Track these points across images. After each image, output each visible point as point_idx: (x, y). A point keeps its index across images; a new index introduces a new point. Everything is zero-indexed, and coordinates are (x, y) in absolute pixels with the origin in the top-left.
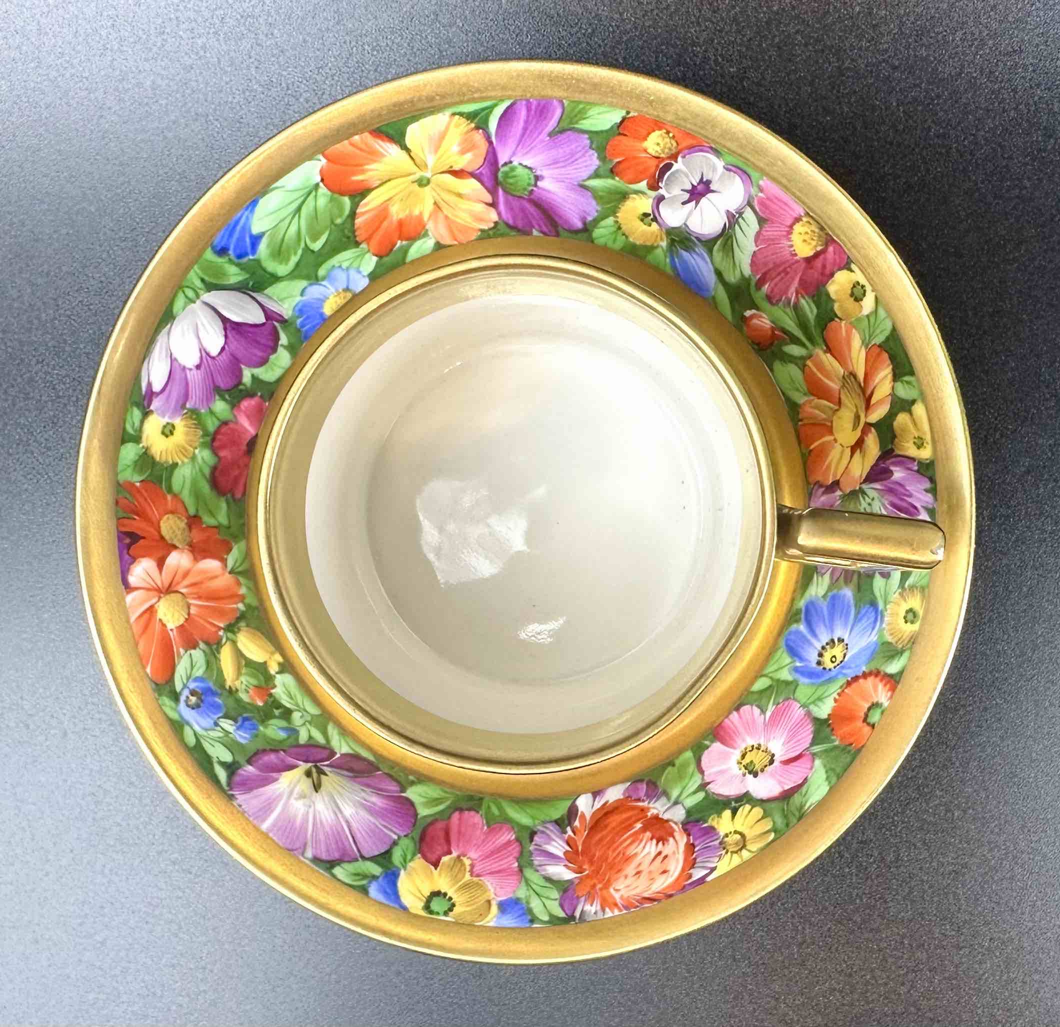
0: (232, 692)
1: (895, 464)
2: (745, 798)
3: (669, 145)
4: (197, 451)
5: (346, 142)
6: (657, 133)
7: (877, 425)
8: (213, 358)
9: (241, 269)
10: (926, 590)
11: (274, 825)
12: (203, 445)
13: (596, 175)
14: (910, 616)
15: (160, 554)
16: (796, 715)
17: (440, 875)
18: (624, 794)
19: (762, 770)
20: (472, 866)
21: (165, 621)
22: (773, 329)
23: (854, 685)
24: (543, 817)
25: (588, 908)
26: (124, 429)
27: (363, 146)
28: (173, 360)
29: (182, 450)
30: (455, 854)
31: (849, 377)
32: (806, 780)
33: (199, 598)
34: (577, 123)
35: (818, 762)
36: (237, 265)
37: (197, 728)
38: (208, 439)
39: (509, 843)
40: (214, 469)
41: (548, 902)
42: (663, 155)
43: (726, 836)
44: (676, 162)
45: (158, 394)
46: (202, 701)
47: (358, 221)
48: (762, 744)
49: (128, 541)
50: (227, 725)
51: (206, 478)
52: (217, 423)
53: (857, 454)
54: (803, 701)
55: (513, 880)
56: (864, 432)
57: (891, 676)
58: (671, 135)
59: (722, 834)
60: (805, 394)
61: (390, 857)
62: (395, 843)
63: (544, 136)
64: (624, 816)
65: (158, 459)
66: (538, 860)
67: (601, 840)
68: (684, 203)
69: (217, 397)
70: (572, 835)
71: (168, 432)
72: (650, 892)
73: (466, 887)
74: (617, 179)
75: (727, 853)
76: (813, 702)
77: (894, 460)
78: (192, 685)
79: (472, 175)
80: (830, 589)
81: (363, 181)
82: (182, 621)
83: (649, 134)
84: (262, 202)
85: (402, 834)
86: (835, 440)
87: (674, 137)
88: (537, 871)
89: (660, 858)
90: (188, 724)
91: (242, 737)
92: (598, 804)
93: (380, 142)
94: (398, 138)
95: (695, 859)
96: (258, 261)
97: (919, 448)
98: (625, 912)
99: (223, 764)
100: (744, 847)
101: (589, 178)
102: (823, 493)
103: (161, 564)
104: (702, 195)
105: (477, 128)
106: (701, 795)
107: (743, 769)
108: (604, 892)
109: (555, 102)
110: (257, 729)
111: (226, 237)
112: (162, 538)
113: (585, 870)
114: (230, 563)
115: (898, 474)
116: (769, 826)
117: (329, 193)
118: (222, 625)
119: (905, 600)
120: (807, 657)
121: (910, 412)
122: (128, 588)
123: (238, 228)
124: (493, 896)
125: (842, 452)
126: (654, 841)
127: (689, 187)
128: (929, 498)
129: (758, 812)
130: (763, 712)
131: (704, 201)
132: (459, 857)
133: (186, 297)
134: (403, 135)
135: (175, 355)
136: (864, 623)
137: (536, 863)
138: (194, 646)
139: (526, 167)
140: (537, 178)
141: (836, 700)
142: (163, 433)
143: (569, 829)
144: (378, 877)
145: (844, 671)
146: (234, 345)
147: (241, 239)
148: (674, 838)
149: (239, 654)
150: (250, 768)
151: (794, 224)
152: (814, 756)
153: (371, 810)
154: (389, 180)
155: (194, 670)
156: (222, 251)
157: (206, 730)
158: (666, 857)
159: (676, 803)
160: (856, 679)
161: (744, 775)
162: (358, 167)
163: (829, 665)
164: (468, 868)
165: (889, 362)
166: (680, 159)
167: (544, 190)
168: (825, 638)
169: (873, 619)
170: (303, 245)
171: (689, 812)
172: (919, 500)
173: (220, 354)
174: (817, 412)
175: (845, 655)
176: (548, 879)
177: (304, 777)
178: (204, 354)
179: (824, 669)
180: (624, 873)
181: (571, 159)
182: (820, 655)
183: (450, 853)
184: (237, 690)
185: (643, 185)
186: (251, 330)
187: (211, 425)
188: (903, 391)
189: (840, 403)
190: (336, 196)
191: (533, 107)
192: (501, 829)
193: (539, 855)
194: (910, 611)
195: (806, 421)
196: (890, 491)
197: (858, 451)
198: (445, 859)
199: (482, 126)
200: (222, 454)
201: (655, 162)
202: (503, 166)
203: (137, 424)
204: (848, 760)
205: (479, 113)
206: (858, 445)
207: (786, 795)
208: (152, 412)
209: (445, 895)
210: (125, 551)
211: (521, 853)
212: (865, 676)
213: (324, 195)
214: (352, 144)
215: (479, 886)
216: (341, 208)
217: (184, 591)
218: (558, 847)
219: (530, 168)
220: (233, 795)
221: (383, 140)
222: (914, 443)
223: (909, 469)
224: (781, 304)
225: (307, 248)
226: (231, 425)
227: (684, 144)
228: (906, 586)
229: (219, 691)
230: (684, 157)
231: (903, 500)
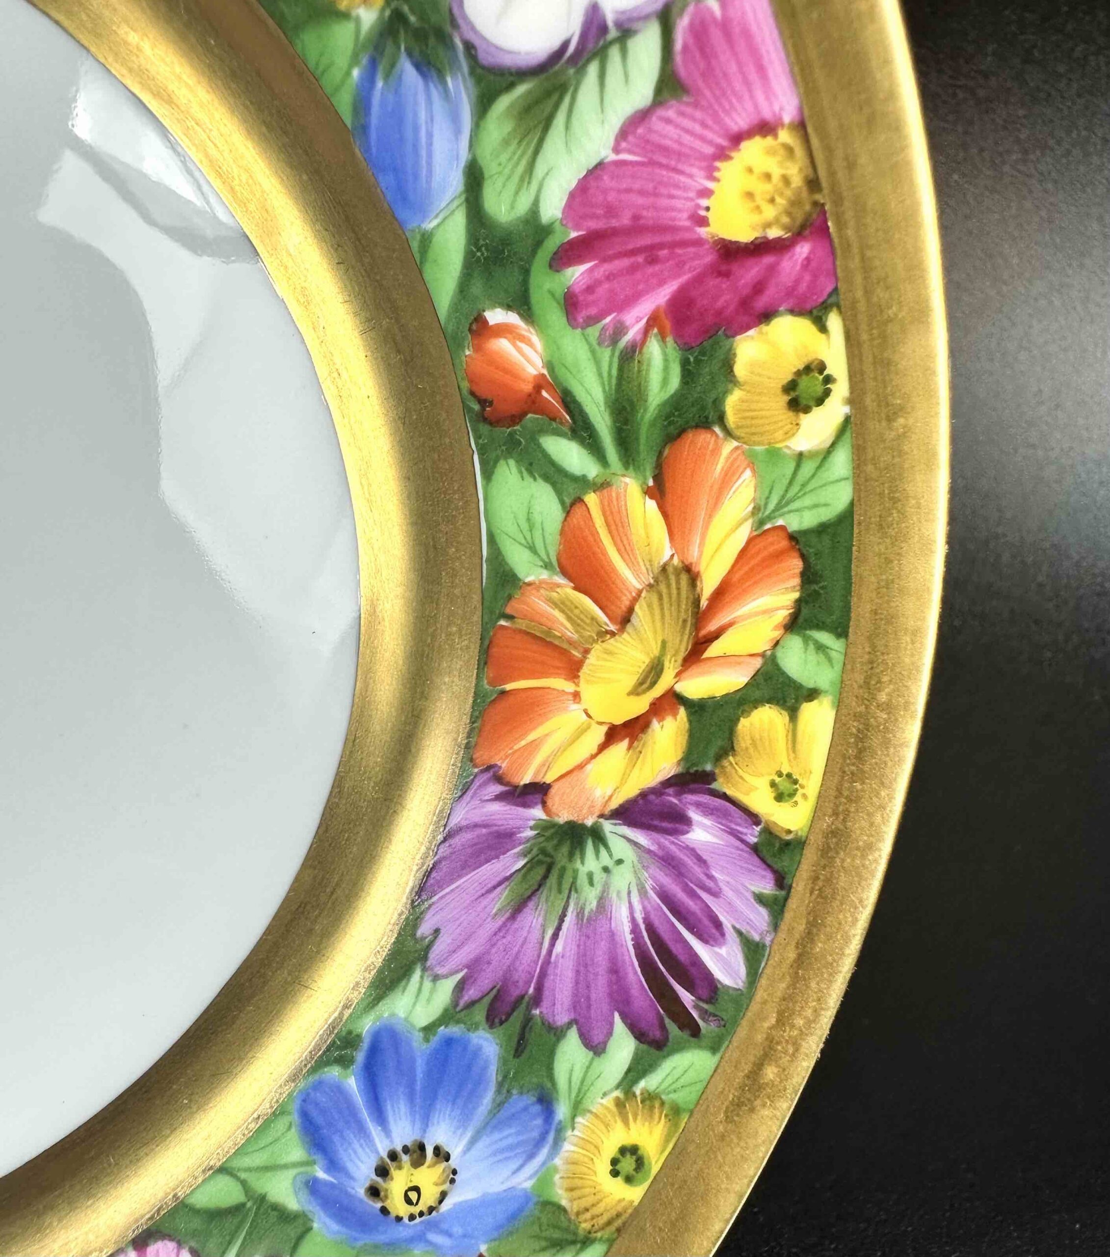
1: (708, 811)
10: (685, 1118)
14: (627, 1165)
22: (540, 384)
31: (677, 574)
53: (620, 749)
56: (658, 709)
60: (547, 566)
77: (705, 798)
80: (446, 1017)
86: (576, 696)
97: (778, 798)
102: (499, 798)
115: (702, 832)
119: (626, 1122)
120: (350, 1166)
121: (793, 713)
125: (584, 729)
128: (760, 916)
136: (512, 1133)
145: (433, 1237)
151: (749, 134)
163: (399, 1207)
165: (797, 581)
168: (402, 1133)
169: (535, 1134)
172: (732, 909)
175: (443, 1195)
179: (384, 1211)
182: (383, 1172)
188: (796, 661)
189: (625, 620)
194: (631, 1151)
195: (521, 624)
196: (668, 862)
197: (625, 743)
206: (630, 730)
222: (774, 785)
223: (735, 834)
224: (594, 332)
228: (638, 1088)
231: (693, 895)
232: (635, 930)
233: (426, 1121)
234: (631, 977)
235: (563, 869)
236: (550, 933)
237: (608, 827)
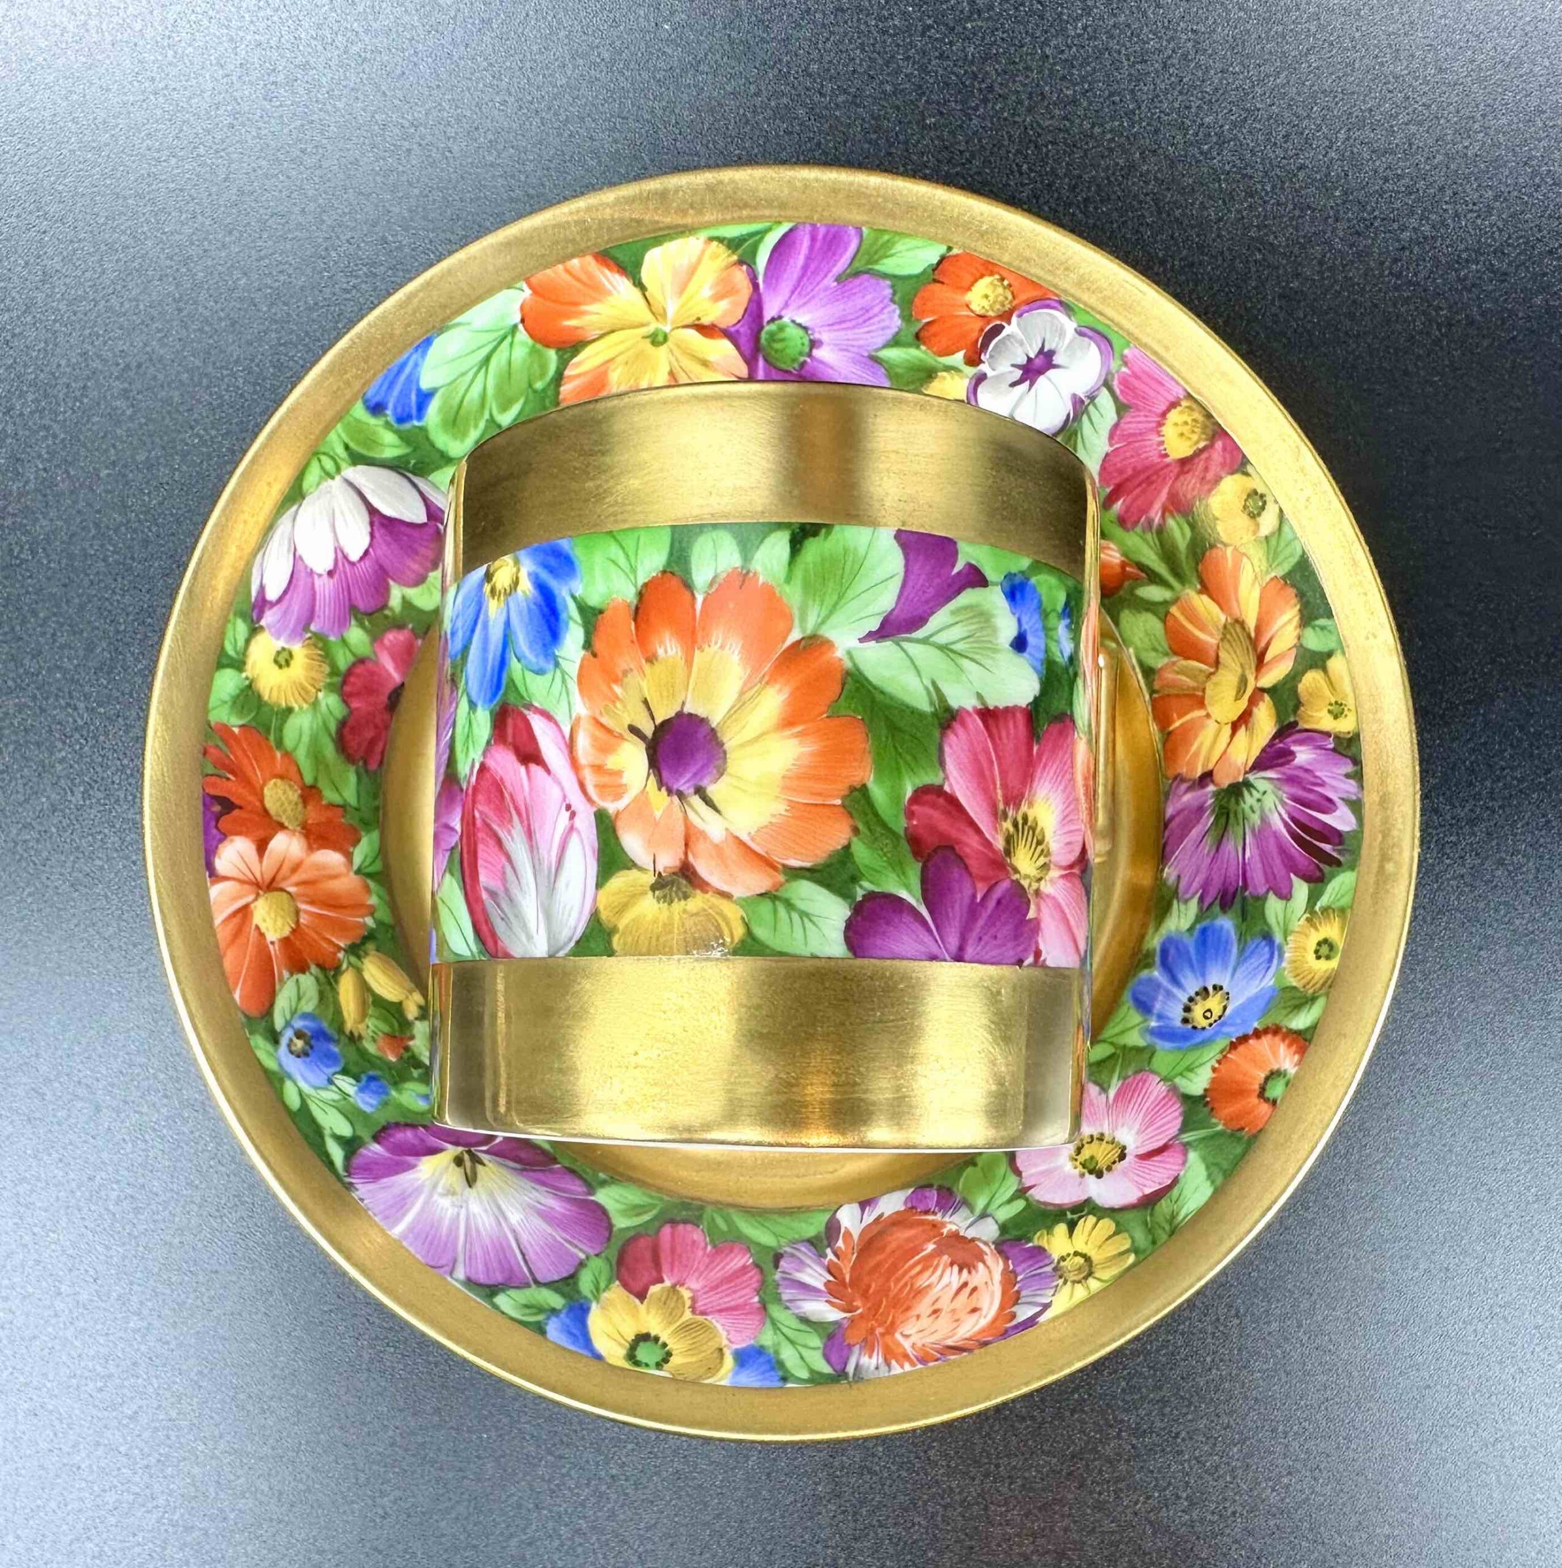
0: (354, 1039)
1: (1301, 742)
2: (1086, 1208)
3: (1001, 298)
4: (321, 695)
5: (560, 267)
6: (987, 280)
7: (1272, 691)
8: (352, 564)
9: (401, 438)
10: (1350, 914)
11: (411, 1229)
12: (330, 688)
13: (895, 342)
15: (261, 833)
16: (1155, 1094)
17: (648, 1312)
18: (906, 1203)
19: (1109, 1169)
20: (694, 1300)
21: (263, 930)
22: (1123, 565)
23: (1241, 1049)
24: (791, 1235)
25: (865, 1360)
26: (223, 648)
27: (583, 277)
28: (297, 559)
29: (302, 691)
30: (668, 1283)
32: (1176, 1181)
33: (312, 903)
34: (876, 262)
35: (1193, 1156)
36: (397, 432)
37: (302, 1085)
38: (337, 680)
39: (744, 1269)
40: (343, 724)
41: (805, 1353)
42: (991, 313)
43: (1063, 1259)
44: (1009, 323)
45: (272, 605)
46: (312, 1047)
47: (566, 389)
48: (1106, 1132)
49: (217, 808)
50: (346, 1084)
51: (330, 735)
52: (351, 659)
53: (1242, 732)
54: (1164, 1073)
55: (753, 1321)
56: (1253, 701)
57: (1298, 1033)
58: (1006, 283)
59: (1056, 1257)
60: (1166, 654)
61: (576, 1284)
62: (582, 1264)
63: (830, 282)
64: (910, 1233)
65: (266, 698)
66: (787, 1294)
67: (878, 1265)
68: (1013, 384)
69: (353, 622)
70: (835, 1259)
71: (282, 661)
72: (955, 1338)
73: (686, 1328)
74: (923, 348)
75: (1065, 1283)
76: (1181, 1074)
77: (1298, 736)
78: (299, 1024)
79: (727, 334)
80: (1198, 919)
81: (577, 328)
82: (287, 932)
83: (976, 281)
84: (438, 343)
85: (591, 1252)
86: (1208, 716)
87: (1010, 285)
88: (787, 1308)
89: (967, 1290)
90: (290, 1077)
91: (366, 1103)
92: (869, 1218)
93: (607, 271)
94: (631, 269)
95: (1018, 1292)
96: (423, 430)
97: (1336, 717)
98: (919, 1366)
99: (339, 1139)
100: (1090, 1274)
101: (887, 345)
102: (1188, 791)
103: (262, 847)
104: (1041, 372)
105: (741, 262)
106: (1020, 1205)
107: (1080, 1168)
108: (888, 1338)
109: (852, 231)
110: (387, 1094)
111: (384, 388)
112: (266, 812)
113: (857, 1308)
114: (357, 860)
115: (1303, 755)
116: (1127, 1245)
117: (530, 341)
118: (342, 945)
119: (1316, 929)
121: (1325, 670)
122: (214, 875)
123: (403, 378)
124: (725, 1342)
125: (1219, 731)
126: (956, 1268)
127: (1022, 360)
128: (1351, 786)
129: (1107, 1225)
130: (1104, 1089)
131: (1042, 380)
132: (674, 1286)
133: (322, 468)
134: (638, 265)
135: (300, 552)
136: (1254, 962)
137: (785, 1297)
138: (303, 969)
139: (800, 325)
140: (814, 344)
141: (1214, 1070)
142: (276, 661)
143: (828, 1251)
144: (560, 1311)
145: (1226, 1030)
146: (382, 551)
147: (404, 394)
148: (984, 1262)
149: (364, 987)
150: (376, 1147)
151: (1168, 410)
152: (1186, 1147)
153: (547, 1216)
154: (613, 331)
155: (303, 1002)
156: (376, 409)
157: (316, 1088)
158: (975, 1289)
159: (984, 1215)
160: (1244, 1039)
161: (1082, 1175)
162: (572, 306)
164: (688, 1303)
165: (1295, 600)
166: (1014, 319)
167: (821, 362)
168: (1192, 985)
169: (1267, 956)
170: (487, 416)
171: (1003, 1228)
172: (1336, 789)
173: (362, 559)
174: (1184, 678)
175: (1225, 1008)
176: (804, 1320)
177: (453, 1165)
178: (341, 555)
179: (1194, 1028)
180: (915, 1312)
181: (865, 316)
182: (1187, 1009)
183: (661, 1280)
184: (360, 1037)
185: (958, 358)
186: (408, 531)
187: (343, 661)
188: (1314, 641)
189: (1217, 663)
190: (539, 346)
191: (820, 237)
192: (731, 1251)
193: (787, 1287)
194: (1325, 943)
196: (1291, 780)
197: (1243, 727)
198: (654, 1289)
199: (747, 261)
200: (355, 704)
201: (978, 324)
202: (769, 322)
203: (241, 643)
204: (1239, 1150)
205: (745, 240)
206: (1243, 720)
207: (1149, 1202)
208: (262, 628)
209: (656, 1339)
210: (213, 823)
211: (763, 1283)
212: (1257, 1034)
213: (523, 343)
214: (567, 271)
215: (705, 1327)
216: (543, 367)
217: (292, 889)
218: (815, 1276)
219: (806, 329)
220: (351, 1184)
221: (611, 270)
222: (1330, 712)
223: (1321, 748)
224: (1138, 529)
225: (492, 420)
226: (370, 665)
227: (1023, 297)
228: (1317, 908)
229: (336, 1037)
230: (1020, 316)
231: (1310, 791)
232: (1286, 825)
233: (1204, 975)
234: (1292, 849)
235: (1236, 811)
236: (1241, 847)
237: (1252, 777)
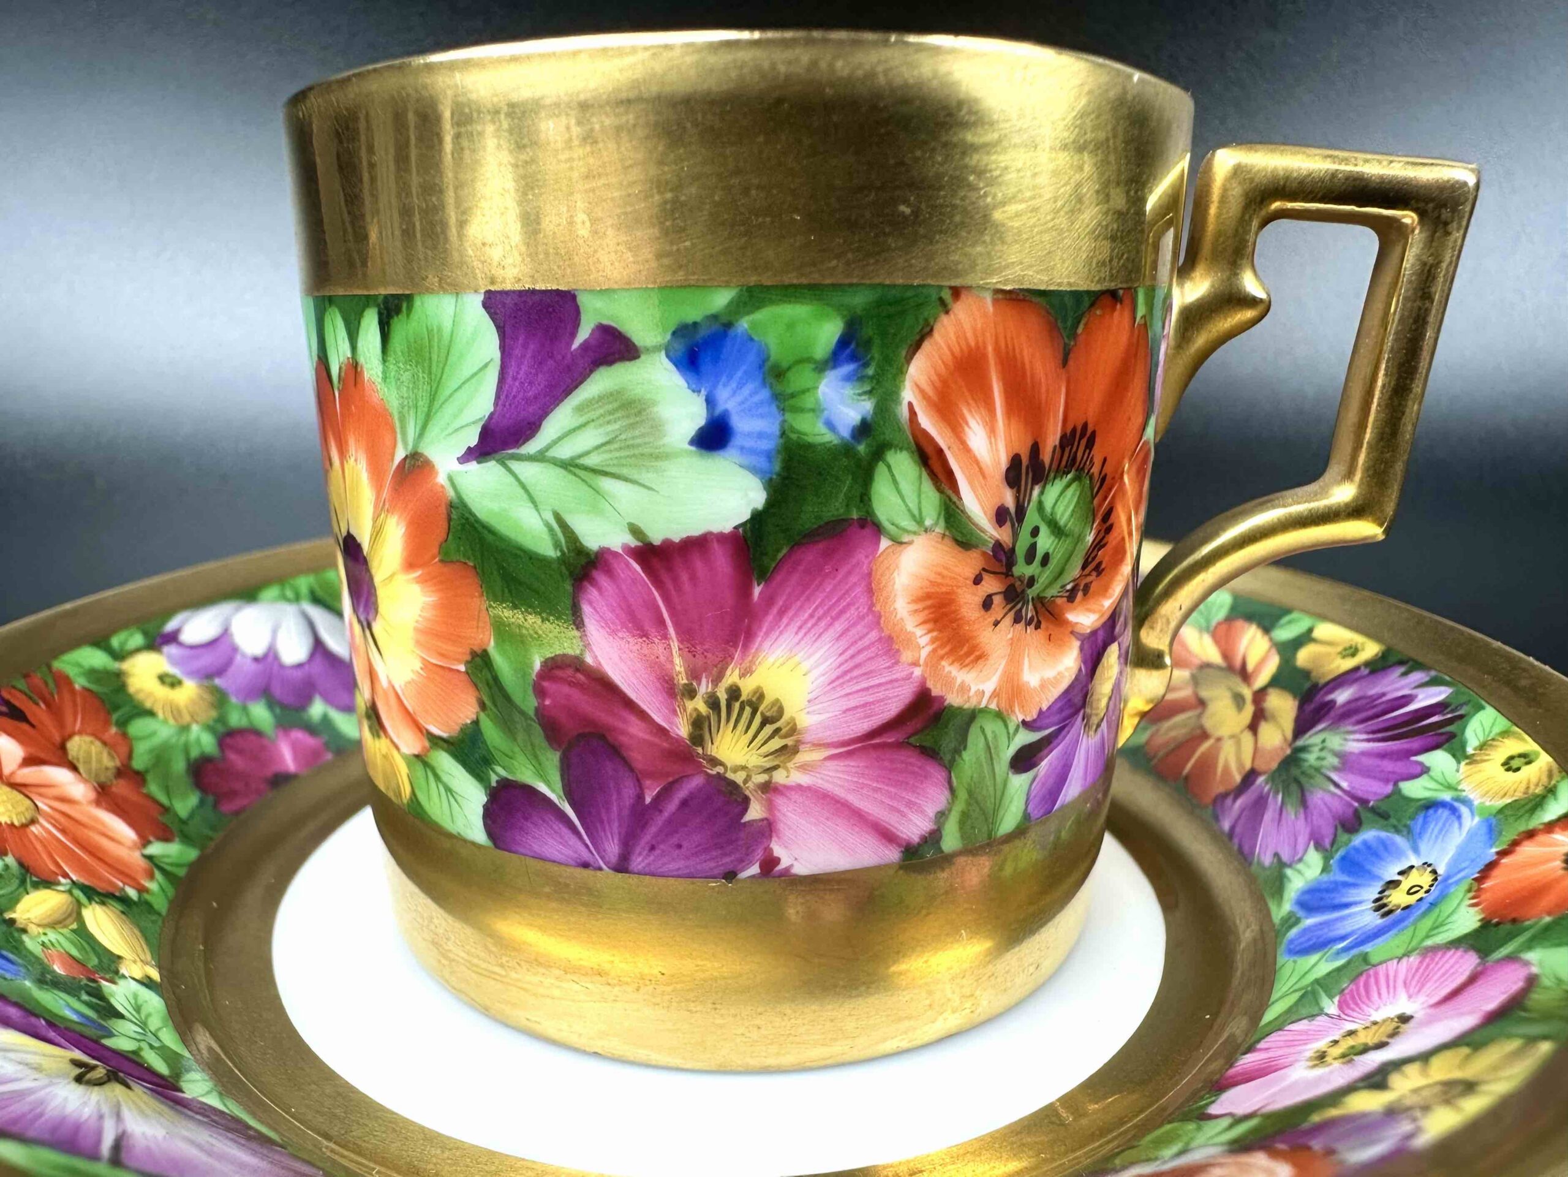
1: (1331, 691)
4: (195, 726)
7: (1276, 682)
8: (282, 665)
12: (209, 728)
14: (1518, 763)
15: (42, 755)
16: (1401, 971)
19: (1394, 1035)
23: (1494, 873)
26: (108, 637)
28: (226, 634)
29: (174, 710)
31: (1200, 672)
33: (61, 829)
35: (1532, 954)
38: (221, 728)
40: (207, 759)
45: (183, 645)
51: (188, 756)
52: (245, 724)
53: (1263, 726)
54: (1399, 953)
56: (1258, 702)
65: (131, 691)
69: (262, 701)
71: (167, 680)
77: (1325, 689)
80: (1327, 858)
86: (1218, 739)
97: (1353, 656)
112: (63, 747)
114: (154, 849)
115: (1343, 695)
118: (74, 877)
119: (1487, 761)
120: (1356, 927)
121: (1314, 640)
125: (1238, 740)
133: (283, 592)
135: (232, 631)
136: (1434, 828)
141: (1473, 904)
142: (160, 677)
152: (1508, 959)
160: (1491, 866)
163: (1413, 898)
165: (1248, 623)
168: (1367, 894)
169: (1446, 813)
174: (1174, 733)
175: (1434, 872)
179: (1406, 907)
182: (1380, 908)
187: (236, 720)
188: (1285, 633)
189: (1201, 702)
194: (1509, 760)
195: (1162, 753)
196: (1345, 715)
197: (1261, 722)
200: (232, 756)
203: (130, 646)
206: (1258, 718)
208: (161, 651)
212: (1503, 854)
217: (42, 806)
222: (1343, 657)
223: (1356, 680)
226: (264, 740)
228: (1469, 752)
231: (1375, 706)
232: (1368, 740)
233: (1376, 878)
234: (1395, 748)
235: (1303, 773)
236: (1332, 788)
237: (1300, 743)
